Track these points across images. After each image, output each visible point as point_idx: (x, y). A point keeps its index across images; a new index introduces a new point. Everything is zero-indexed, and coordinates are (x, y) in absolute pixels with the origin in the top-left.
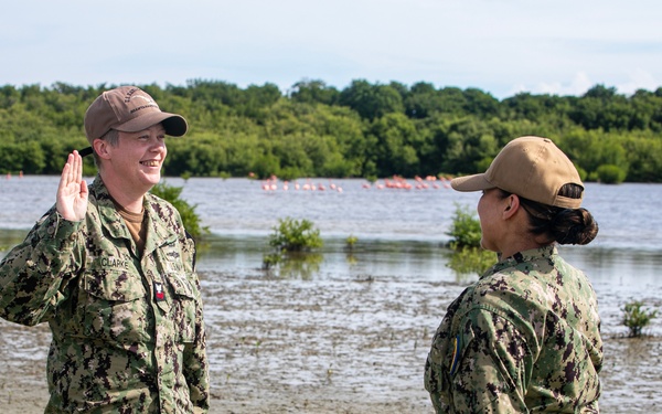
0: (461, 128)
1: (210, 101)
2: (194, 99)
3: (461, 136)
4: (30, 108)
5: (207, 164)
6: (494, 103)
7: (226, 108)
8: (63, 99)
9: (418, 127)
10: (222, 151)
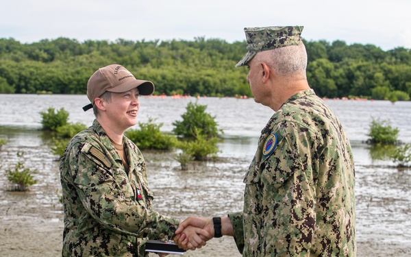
0: (363, 69)
1: (211, 51)
2: (201, 50)
3: (363, 74)
4: (103, 54)
5: (209, 88)
6: (382, 54)
7: (221, 55)
8: (122, 49)
9: (336, 68)
10: (218, 81)
